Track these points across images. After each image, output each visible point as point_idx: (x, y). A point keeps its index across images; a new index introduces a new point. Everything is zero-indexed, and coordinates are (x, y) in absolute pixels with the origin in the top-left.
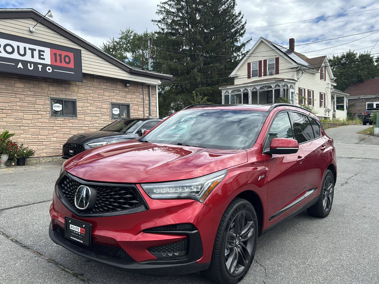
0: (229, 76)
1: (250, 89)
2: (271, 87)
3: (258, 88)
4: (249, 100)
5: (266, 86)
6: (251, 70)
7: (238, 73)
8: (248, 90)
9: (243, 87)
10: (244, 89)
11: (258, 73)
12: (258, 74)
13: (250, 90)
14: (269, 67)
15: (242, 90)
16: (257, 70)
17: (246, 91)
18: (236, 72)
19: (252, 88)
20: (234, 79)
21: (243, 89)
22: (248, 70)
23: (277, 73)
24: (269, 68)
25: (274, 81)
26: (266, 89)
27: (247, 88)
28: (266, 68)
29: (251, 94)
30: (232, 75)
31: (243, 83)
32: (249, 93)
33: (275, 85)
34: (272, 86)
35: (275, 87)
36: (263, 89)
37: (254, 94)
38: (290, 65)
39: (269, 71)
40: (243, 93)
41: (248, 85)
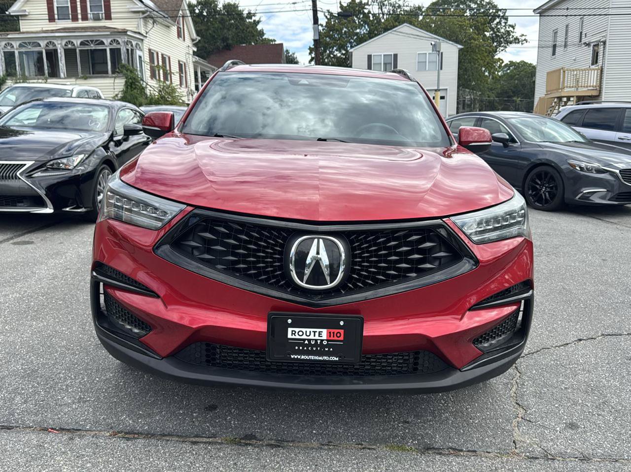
0: (7, 13)
1: (61, 44)
2: (102, 43)
3: (77, 42)
4: (60, 64)
5: (92, 41)
6: (55, 5)
7: (28, 9)
8: (55, 45)
9: (43, 37)
10: (48, 43)
11: (70, 12)
12: (70, 16)
13: (59, 46)
14: (90, 3)
15: (43, 44)
16: (68, 7)
17: (51, 47)
18: (23, 6)
19: (64, 43)
20: (19, 20)
21: (46, 42)
22: (48, 4)
23: (108, 17)
24: (90, 6)
25: (108, 33)
26: (92, 45)
27: (52, 41)
28: (86, 6)
29: (63, 54)
30: (14, 10)
31: (40, 29)
32: (59, 51)
33: (109, 40)
34: (105, 41)
35: (110, 44)
36: (88, 45)
37: (70, 54)
38: (132, 6)
39: (91, 11)
40: (46, 50)
41: (57, 34)
